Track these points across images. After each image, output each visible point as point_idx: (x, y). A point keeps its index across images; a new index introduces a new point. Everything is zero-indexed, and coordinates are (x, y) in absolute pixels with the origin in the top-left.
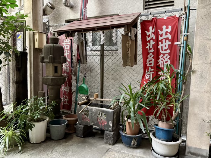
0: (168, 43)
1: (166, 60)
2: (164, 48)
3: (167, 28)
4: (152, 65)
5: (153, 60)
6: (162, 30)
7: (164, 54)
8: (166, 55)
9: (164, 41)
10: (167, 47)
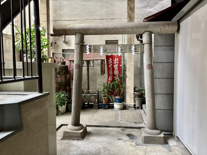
0: (117, 65)
1: (117, 72)
2: (116, 67)
3: (117, 59)
4: (112, 74)
5: (112, 72)
6: (115, 60)
7: (116, 70)
8: (117, 70)
9: (116, 64)
10: (117, 67)
